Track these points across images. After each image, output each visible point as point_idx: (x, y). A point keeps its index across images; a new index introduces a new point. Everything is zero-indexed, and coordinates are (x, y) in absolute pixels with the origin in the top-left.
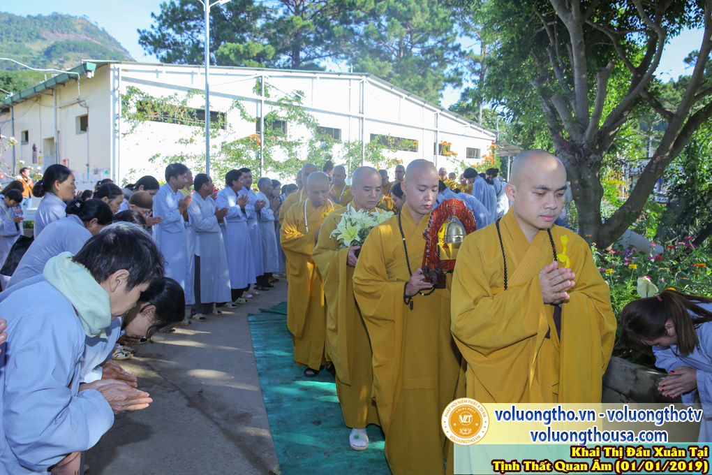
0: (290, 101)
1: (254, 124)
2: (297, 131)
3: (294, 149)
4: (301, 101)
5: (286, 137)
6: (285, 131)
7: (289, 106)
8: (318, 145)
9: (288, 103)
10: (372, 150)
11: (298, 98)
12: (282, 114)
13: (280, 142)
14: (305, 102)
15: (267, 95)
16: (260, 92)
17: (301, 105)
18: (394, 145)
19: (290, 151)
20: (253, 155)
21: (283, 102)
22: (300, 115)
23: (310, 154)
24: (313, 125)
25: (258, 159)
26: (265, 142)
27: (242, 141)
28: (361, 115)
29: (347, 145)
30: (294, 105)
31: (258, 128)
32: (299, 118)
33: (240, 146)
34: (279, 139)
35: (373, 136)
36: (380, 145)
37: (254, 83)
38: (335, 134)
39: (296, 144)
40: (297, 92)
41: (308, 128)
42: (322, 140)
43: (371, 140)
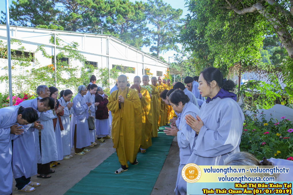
0: (71, 47)
1: (51, 59)
2: (74, 63)
3: (74, 73)
4: (77, 48)
5: (69, 66)
6: (68, 63)
7: (70, 50)
8: (86, 70)
9: (70, 48)
10: (113, 72)
11: (75, 46)
12: (66, 54)
13: (66, 69)
14: (79, 49)
15: (58, 44)
16: (53, 42)
17: (76, 50)
18: (124, 70)
19: (71, 73)
20: (50, 76)
21: (67, 48)
22: (76, 55)
23: (82, 75)
24: (83, 60)
25: (54, 78)
26: (57, 69)
27: (44, 68)
28: (107, 56)
29: (101, 70)
30: (73, 49)
31: (53, 62)
32: (75, 56)
33: (43, 71)
34: (65, 67)
35: (113, 66)
36: (117, 70)
37: (50, 37)
38: (95, 64)
39: (74, 70)
40: (74, 43)
41: (80, 61)
42: (88, 68)
43: (113, 68)
